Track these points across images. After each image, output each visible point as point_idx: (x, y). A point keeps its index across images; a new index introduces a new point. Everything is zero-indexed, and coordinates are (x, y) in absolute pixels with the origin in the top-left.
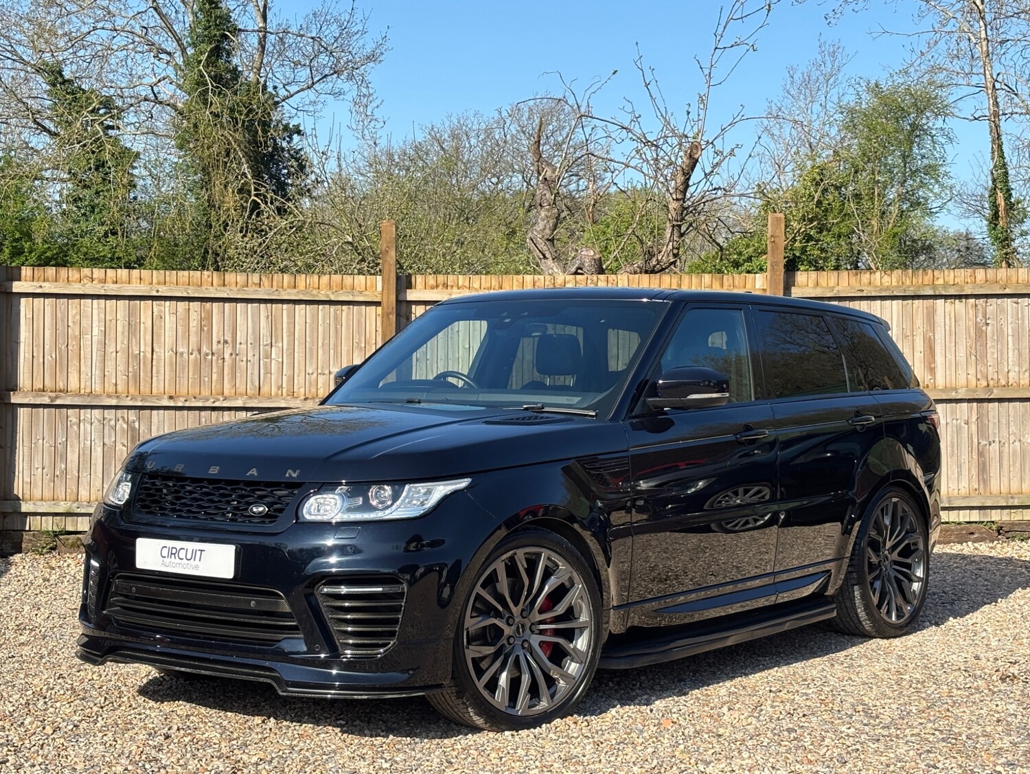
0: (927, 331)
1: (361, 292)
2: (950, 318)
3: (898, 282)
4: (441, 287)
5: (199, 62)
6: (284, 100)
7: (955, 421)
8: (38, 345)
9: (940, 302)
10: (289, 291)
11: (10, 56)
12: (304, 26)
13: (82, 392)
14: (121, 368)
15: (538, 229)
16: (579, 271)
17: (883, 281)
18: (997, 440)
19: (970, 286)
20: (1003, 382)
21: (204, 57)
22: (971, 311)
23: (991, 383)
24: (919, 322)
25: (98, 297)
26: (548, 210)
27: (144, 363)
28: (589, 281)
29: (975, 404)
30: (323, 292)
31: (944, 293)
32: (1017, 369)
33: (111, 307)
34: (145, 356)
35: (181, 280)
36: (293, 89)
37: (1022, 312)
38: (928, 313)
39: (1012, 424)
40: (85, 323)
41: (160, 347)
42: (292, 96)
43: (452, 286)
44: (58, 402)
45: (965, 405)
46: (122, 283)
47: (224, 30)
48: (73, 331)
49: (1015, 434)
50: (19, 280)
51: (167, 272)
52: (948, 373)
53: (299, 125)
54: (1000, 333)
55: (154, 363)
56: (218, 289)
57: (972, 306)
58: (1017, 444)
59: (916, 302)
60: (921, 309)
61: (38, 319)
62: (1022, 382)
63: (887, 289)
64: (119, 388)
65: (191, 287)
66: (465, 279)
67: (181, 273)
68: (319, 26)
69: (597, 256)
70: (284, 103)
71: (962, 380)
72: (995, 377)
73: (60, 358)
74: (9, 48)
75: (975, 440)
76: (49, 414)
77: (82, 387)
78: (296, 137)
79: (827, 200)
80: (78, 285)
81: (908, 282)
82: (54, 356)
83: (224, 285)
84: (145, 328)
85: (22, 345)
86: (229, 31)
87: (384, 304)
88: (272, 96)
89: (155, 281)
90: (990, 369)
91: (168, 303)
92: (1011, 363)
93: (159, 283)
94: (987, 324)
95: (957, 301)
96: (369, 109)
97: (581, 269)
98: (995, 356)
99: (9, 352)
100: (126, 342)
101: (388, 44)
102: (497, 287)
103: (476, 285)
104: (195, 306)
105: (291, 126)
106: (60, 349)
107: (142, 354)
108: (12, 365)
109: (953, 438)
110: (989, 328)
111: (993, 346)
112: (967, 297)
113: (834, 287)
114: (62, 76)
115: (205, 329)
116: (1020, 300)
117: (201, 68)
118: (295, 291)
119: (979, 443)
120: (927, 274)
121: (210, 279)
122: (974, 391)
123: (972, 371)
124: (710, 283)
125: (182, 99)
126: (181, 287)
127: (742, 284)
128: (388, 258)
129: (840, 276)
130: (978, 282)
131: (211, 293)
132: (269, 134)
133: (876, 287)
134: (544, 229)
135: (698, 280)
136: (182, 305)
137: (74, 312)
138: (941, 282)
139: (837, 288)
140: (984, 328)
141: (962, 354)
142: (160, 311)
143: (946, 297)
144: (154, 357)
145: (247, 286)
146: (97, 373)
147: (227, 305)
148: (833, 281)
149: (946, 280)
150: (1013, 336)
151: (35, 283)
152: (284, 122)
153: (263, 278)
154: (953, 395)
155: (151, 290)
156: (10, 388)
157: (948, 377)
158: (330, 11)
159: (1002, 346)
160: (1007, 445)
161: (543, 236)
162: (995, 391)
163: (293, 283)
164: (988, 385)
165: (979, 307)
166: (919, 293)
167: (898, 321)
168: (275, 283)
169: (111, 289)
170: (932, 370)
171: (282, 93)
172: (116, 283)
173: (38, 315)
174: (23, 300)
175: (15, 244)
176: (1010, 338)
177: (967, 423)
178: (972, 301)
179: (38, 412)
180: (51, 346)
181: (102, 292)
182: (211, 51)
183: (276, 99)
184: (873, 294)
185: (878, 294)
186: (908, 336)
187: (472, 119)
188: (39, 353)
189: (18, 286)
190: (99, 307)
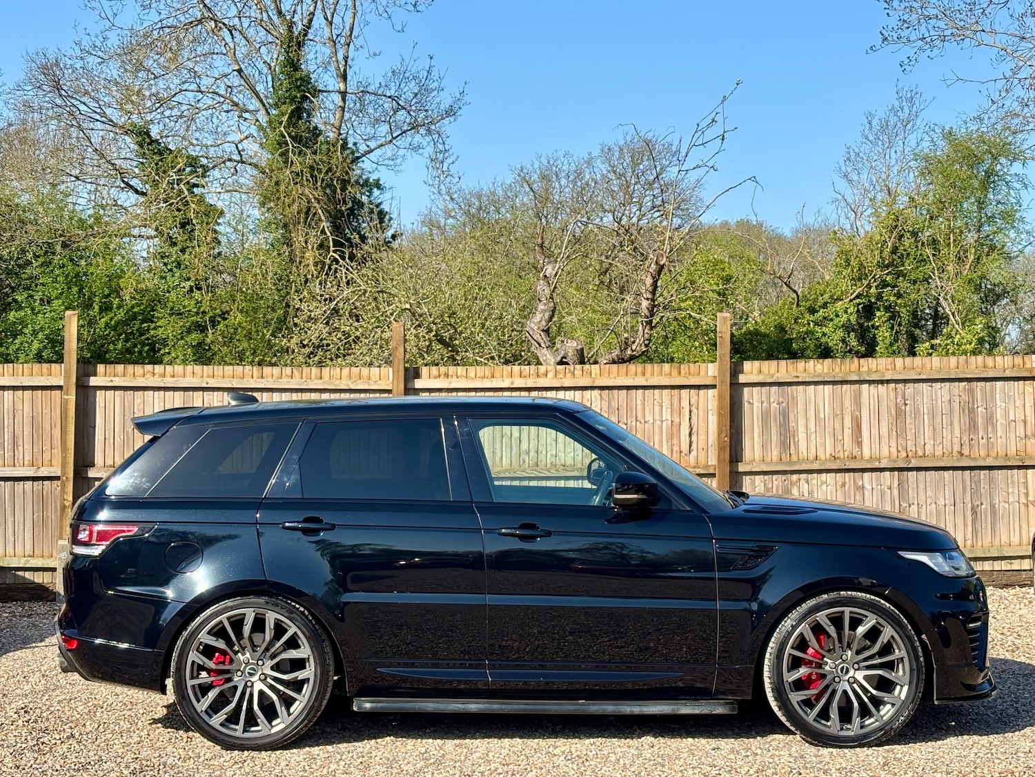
0: (854, 411)
1: (375, 382)
2: (874, 400)
3: (829, 370)
4: (443, 376)
5: (281, 123)
6: (364, 156)
7: (879, 487)
8: (109, 429)
9: (865, 387)
10: (316, 381)
11: (98, 117)
12: (383, 84)
15: (536, 321)
16: (564, 360)
17: (816, 368)
18: (916, 502)
19: (890, 372)
20: (920, 453)
21: (285, 119)
22: (892, 394)
23: (910, 454)
24: (847, 403)
25: (159, 389)
26: (545, 304)
28: (567, 371)
29: (896, 473)
30: (344, 382)
31: (868, 379)
32: (932, 442)
33: (169, 396)
35: (227, 373)
36: (372, 144)
37: (936, 394)
38: (855, 395)
39: (928, 488)
42: (371, 151)
43: (452, 376)
45: (888, 473)
46: (178, 377)
47: (305, 92)
49: (930, 497)
50: (95, 375)
51: (216, 368)
52: (872, 446)
53: (378, 180)
54: (917, 414)
56: (258, 380)
57: (893, 389)
58: (934, 505)
59: (845, 387)
60: (849, 391)
61: (109, 407)
62: (937, 454)
63: (819, 375)
65: (235, 380)
66: (462, 370)
67: (227, 368)
68: (398, 84)
69: (580, 347)
70: (364, 158)
71: (885, 452)
72: (914, 449)
73: (128, 439)
74: (99, 110)
75: (897, 503)
78: (376, 192)
79: (904, 245)
80: (141, 379)
81: (837, 370)
82: (122, 438)
83: (262, 377)
85: (97, 428)
86: (310, 93)
87: (395, 391)
88: (353, 153)
89: (205, 375)
90: (909, 442)
91: (216, 393)
92: (926, 438)
93: (208, 377)
94: (906, 404)
95: (880, 385)
96: (446, 165)
97: (565, 358)
98: (913, 431)
99: (85, 435)
101: (466, 99)
102: (490, 376)
103: (472, 375)
105: (371, 180)
106: (127, 432)
108: (88, 446)
109: (878, 500)
110: (908, 408)
111: (911, 423)
112: (888, 382)
113: (773, 374)
114: (149, 136)
116: (934, 384)
117: (282, 129)
118: (321, 381)
119: (900, 505)
120: (853, 363)
121: (250, 373)
122: (895, 461)
123: (893, 444)
124: (669, 371)
125: (264, 157)
126: (226, 380)
127: (697, 371)
128: (398, 354)
129: (780, 364)
130: (897, 368)
131: (251, 384)
132: (347, 192)
133: (810, 374)
134: (541, 321)
135: (659, 369)
137: (139, 401)
138: (865, 369)
139: (777, 375)
140: (903, 408)
141: (884, 430)
142: (209, 399)
143: (870, 382)
145: (281, 378)
148: (773, 369)
149: (870, 367)
150: (928, 414)
151: (108, 379)
152: (364, 177)
153: (295, 371)
154: (877, 465)
155: (202, 382)
156: (89, 464)
157: (873, 449)
158: (409, 69)
159: (919, 423)
160: (924, 507)
161: (539, 328)
162: (913, 461)
163: (319, 375)
164: (908, 456)
165: (899, 390)
166: (845, 379)
167: (830, 402)
168: (304, 375)
169: (169, 382)
170: (860, 444)
171: (363, 148)
172: (174, 376)
173: (110, 405)
174: (98, 392)
175: (104, 300)
176: (926, 416)
177: (890, 488)
178: (892, 385)
180: (120, 430)
181: (162, 385)
182: (292, 111)
183: (356, 155)
184: (807, 380)
185: (811, 380)
186: (838, 415)
187: (562, 159)
188: (110, 435)
189: (93, 381)
190: (159, 397)
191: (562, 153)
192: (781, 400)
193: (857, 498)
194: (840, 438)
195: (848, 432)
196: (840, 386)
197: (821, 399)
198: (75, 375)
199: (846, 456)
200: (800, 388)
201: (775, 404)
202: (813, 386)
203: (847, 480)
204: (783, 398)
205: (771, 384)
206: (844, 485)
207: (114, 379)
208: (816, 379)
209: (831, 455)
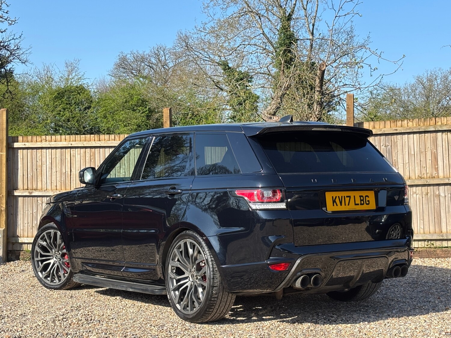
0: (433, 149)
2: (445, 142)
3: (416, 125)
8: (25, 170)
9: (439, 134)
11: (207, 59)
13: (43, 189)
14: (58, 179)
17: (409, 124)
21: (281, 53)
25: (49, 148)
27: (68, 176)
33: (54, 152)
34: (68, 173)
35: (82, 139)
38: (433, 140)
40: (44, 160)
41: (74, 169)
44: (33, 194)
46: (58, 141)
47: (291, 40)
48: (39, 163)
50: (18, 142)
51: (76, 136)
52: (445, 170)
55: (72, 176)
56: (97, 142)
59: (426, 135)
60: (429, 137)
61: (25, 159)
64: (58, 187)
65: (86, 142)
67: (82, 136)
73: (34, 175)
76: (30, 199)
77: (43, 187)
80: (39, 143)
81: (422, 125)
82: (31, 175)
83: (100, 141)
84: (68, 161)
85: (19, 170)
89: (71, 140)
91: (76, 150)
93: (73, 141)
99: (14, 174)
100: (60, 167)
104: (88, 150)
106: (34, 171)
107: (66, 172)
108: (15, 179)
113: (382, 129)
114: (228, 66)
115: (92, 160)
117: (280, 57)
120: (432, 120)
121: (94, 138)
126: (82, 142)
128: (166, 125)
129: (386, 123)
131: (93, 144)
136: (83, 150)
137: (39, 155)
138: (439, 124)
142: (73, 153)
144: (72, 174)
145: (109, 141)
146: (49, 181)
147: (101, 149)
148: (382, 126)
149: (443, 122)
151: (24, 143)
153: (116, 137)
155: (69, 144)
156: (15, 188)
157: (445, 172)
166: (427, 130)
167: (417, 145)
169: (53, 144)
170: (437, 169)
172: (56, 141)
173: (25, 157)
174: (19, 151)
179: (26, 199)
180: (30, 170)
181: (49, 146)
182: (285, 50)
184: (403, 131)
185: (405, 131)
186: (423, 152)
187: (438, 72)
188: (25, 174)
189: (16, 145)
190: (49, 153)
191: (438, 69)
192: (387, 144)
193: (436, 202)
194: (425, 165)
195: (429, 162)
196: (423, 134)
197: (412, 142)
198: (5, 142)
199: (428, 176)
200: (399, 137)
201: (383, 147)
202: (407, 135)
203: (429, 191)
204: (389, 143)
205: (381, 135)
206: (427, 194)
207: (26, 143)
208: (408, 131)
209: (419, 176)
